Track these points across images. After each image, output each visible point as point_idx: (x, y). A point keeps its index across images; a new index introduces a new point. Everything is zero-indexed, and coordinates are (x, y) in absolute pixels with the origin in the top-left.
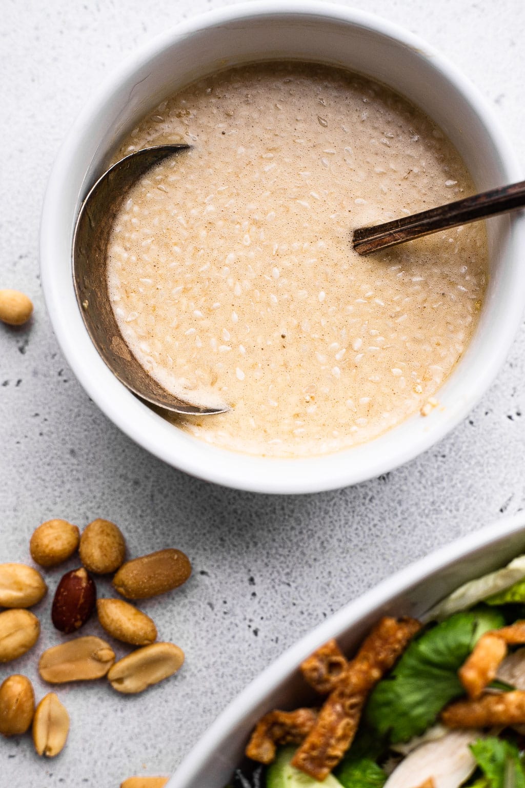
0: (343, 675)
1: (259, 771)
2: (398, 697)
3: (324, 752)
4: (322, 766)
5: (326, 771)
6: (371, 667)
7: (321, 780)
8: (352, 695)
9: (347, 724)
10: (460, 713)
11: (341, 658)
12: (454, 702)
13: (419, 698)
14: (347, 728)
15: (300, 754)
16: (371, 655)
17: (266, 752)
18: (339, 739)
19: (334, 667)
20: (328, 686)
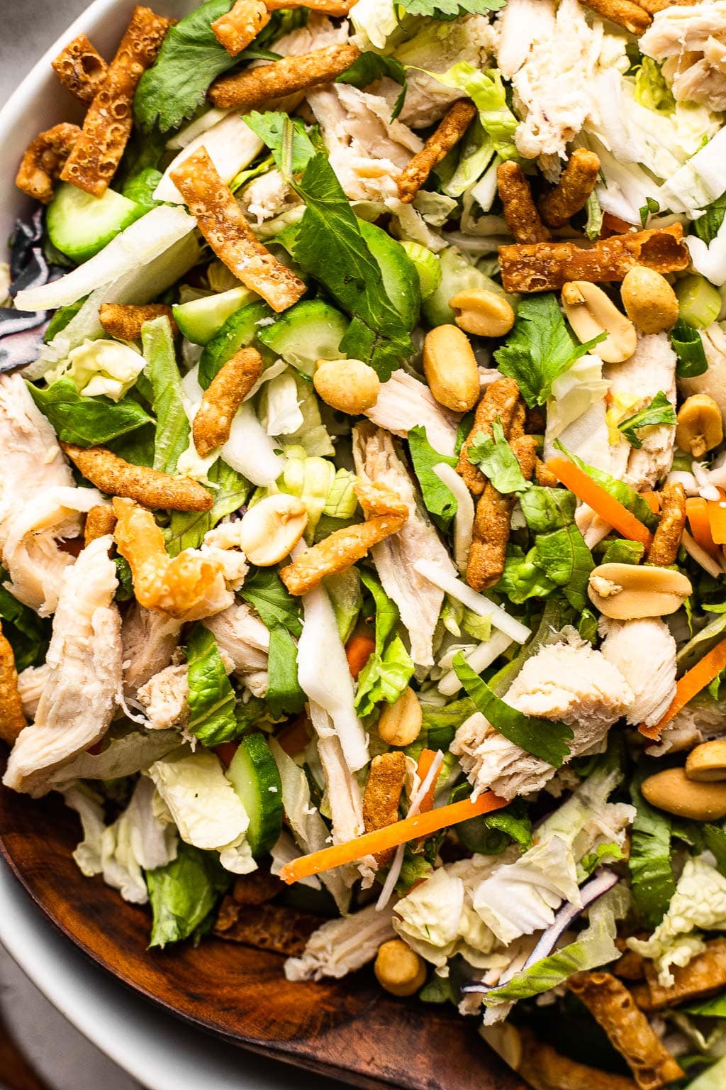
0: (102, 75)
1: (39, 213)
2: (161, 81)
3: (95, 161)
4: (96, 178)
5: (102, 183)
6: (130, 61)
7: (98, 195)
8: (116, 97)
9: (116, 129)
10: (231, 89)
11: (96, 56)
12: (222, 77)
13: (183, 78)
14: (117, 134)
15: (69, 166)
16: (129, 50)
17: (39, 183)
18: (109, 146)
19: (90, 65)
20: (88, 89)
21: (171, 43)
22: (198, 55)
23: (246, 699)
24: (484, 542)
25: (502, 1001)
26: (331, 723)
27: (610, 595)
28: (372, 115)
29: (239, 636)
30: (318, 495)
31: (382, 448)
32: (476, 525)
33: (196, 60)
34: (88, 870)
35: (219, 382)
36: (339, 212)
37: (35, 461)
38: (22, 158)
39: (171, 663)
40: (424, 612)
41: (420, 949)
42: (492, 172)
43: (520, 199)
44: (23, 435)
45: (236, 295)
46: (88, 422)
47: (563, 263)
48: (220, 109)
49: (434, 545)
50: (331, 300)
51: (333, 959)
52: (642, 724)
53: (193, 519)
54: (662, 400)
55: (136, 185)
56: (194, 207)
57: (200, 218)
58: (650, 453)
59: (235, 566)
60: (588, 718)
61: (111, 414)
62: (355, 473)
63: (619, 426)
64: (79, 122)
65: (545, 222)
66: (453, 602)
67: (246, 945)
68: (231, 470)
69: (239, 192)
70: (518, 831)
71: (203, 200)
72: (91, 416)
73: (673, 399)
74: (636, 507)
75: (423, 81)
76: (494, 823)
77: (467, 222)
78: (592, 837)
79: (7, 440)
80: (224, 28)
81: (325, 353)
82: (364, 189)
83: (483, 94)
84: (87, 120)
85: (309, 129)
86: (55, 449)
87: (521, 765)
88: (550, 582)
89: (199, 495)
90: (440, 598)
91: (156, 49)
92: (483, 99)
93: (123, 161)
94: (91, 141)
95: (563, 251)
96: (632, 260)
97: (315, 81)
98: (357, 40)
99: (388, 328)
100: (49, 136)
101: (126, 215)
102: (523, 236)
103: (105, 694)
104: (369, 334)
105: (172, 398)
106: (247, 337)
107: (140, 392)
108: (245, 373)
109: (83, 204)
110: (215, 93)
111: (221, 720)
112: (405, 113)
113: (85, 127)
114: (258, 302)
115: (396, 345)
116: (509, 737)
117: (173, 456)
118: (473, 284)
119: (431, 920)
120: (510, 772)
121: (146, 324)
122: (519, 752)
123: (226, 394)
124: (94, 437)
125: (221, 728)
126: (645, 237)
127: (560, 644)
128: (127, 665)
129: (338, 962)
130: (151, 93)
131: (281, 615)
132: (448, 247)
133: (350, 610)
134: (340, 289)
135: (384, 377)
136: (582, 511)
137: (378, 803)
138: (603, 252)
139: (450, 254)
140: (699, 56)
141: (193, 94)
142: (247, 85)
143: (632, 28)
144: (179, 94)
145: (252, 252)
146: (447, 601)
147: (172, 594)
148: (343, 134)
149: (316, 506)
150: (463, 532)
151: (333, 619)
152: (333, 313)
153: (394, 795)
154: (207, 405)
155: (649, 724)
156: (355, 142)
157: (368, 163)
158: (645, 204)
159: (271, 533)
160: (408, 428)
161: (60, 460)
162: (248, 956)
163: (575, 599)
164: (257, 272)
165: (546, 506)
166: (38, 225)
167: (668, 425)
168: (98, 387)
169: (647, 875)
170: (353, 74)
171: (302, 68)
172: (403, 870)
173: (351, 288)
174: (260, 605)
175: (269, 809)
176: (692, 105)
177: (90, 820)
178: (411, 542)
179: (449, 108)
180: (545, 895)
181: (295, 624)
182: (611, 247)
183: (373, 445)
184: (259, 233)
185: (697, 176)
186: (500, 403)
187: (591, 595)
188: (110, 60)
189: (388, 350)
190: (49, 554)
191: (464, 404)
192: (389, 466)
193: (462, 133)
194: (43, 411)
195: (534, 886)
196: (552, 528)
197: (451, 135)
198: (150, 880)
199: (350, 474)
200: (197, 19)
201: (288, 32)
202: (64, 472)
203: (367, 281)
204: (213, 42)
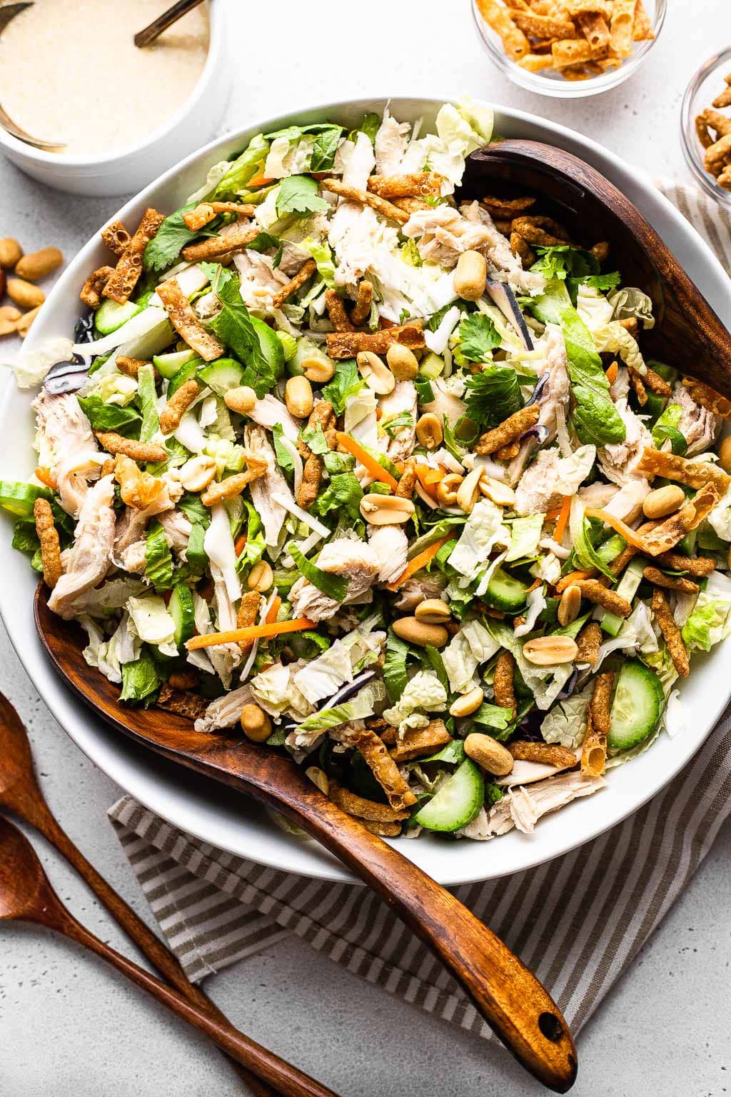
0: (128, 242)
1: (92, 314)
2: (157, 245)
3: (121, 286)
4: (122, 295)
5: (124, 297)
6: (143, 236)
7: (122, 304)
8: (134, 253)
9: (134, 270)
10: (193, 251)
11: (125, 232)
12: (189, 244)
13: (168, 244)
14: (133, 273)
15: (107, 288)
16: (142, 230)
17: (93, 298)
18: (129, 278)
19: (122, 237)
20: (120, 249)
21: (164, 227)
22: (177, 233)
23: (180, 565)
24: (307, 482)
25: (304, 732)
26: (222, 575)
27: (371, 511)
28: (265, 265)
29: (177, 527)
30: (224, 457)
31: (260, 435)
32: (304, 475)
33: (176, 236)
34: (90, 662)
35: (175, 397)
36: (240, 310)
37: (79, 438)
38: (84, 284)
39: (139, 540)
40: (276, 521)
41: (265, 707)
42: (323, 295)
43: (337, 309)
44: (74, 424)
45: (188, 353)
46: (107, 417)
47: (358, 342)
48: (187, 261)
49: (283, 485)
50: (237, 358)
51: (219, 717)
52: (387, 582)
53: (158, 468)
54: (408, 414)
55: (142, 300)
56: (168, 307)
57: (171, 313)
58: (400, 442)
59: (176, 489)
60: (356, 575)
61: (119, 413)
62: (244, 446)
63: (383, 426)
64: (114, 266)
65: (351, 322)
66: (291, 516)
67: (174, 713)
68: (180, 445)
69: (193, 303)
70: (321, 642)
71: (172, 303)
72: (109, 413)
73: (414, 414)
74: (391, 469)
75: (291, 249)
76: (307, 635)
77: (313, 323)
78: (363, 651)
79: (64, 427)
80: (189, 218)
81: (233, 386)
82: (257, 303)
83: (317, 253)
84: (118, 264)
85: (232, 273)
86: (90, 433)
87: (320, 601)
88: (338, 501)
89: (160, 452)
90: (284, 513)
91: (157, 230)
92: (317, 256)
93: (136, 287)
94: (120, 275)
95: (359, 336)
96: (394, 341)
97: (236, 247)
98: (259, 228)
99: (262, 370)
100: (98, 273)
101: (135, 312)
102: (338, 329)
103: (103, 552)
104: (254, 373)
105: (152, 406)
106: (192, 375)
107: (136, 404)
108: (189, 392)
109: (113, 309)
110: (184, 252)
111: (164, 571)
112: (282, 265)
113: (117, 268)
114: (198, 358)
115: (267, 379)
116: (314, 584)
117: (150, 436)
118: (315, 355)
119: (270, 688)
120: (314, 604)
121: (141, 368)
122: (319, 593)
123: (178, 402)
124: (110, 425)
125: (163, 576)
126: (401, 329)
127: (346, 538)
128: (117, 540)
129: (222, 718)
130: (151, 251)
131: (199, 518)
132: (303, 336)
133: (237, 520)
134: (241, 351)
135: (261, 397)
136: (359, 468)
137: (244, 619)
138: (379, 337)
139: (304, 340)
140: (433, 236)
141: (173, 253)
142: (202, 248)
143: (401, 223)
144: (165, 252)
145: (197, 332)
146: (288, 515)
147: (139, 494)
148: (249, 276)
149: (221, 464)
150: (298, 478)
151: (228, 524)
152: (236, 364)
153: (253, 614)
154: (168, 408)
155: (390, 582)
156: (256, 280)
157: (261, 289)
158: (402, 313)
159: (197, 474)
160: (273, 425)
161: (92, 439)
162: (176, 719)
163: (353, 512)
164: (198, 341)
165: (338, 461)
166: (91, 321)
167: (410, 427)
168: (114, 399)
169: (393, 673)
170: (255, 244)
171: (229, 241)
172: (256, 659)
173: (246, 351)
174: (188, 512)
175: (187, 622)
176: (433, 264)
177: (94, 637)
178: (271, 485)
179: (304, 263)
180: (335, 679)
181: (207, 523)
182: (383, 334)
183: (255, 432)
184: (203, 324)
185: (429, 297)
186: (321, 413)
187: (362, 510)
188: (132, 236)
189: (262, 382)
190: (82, 487)
191: (302, 412)
192: (262, 445)
193: (310, 275)
194: (85, 412)
195: (329, 674)
196: (340, 472)
197: (304, 276)
198: (124, 670)
199: (241, 446)
200: (177, 214)
201: (227, 225)
202: (94, 446)
203: (253, 347)
204: (184, 226)
